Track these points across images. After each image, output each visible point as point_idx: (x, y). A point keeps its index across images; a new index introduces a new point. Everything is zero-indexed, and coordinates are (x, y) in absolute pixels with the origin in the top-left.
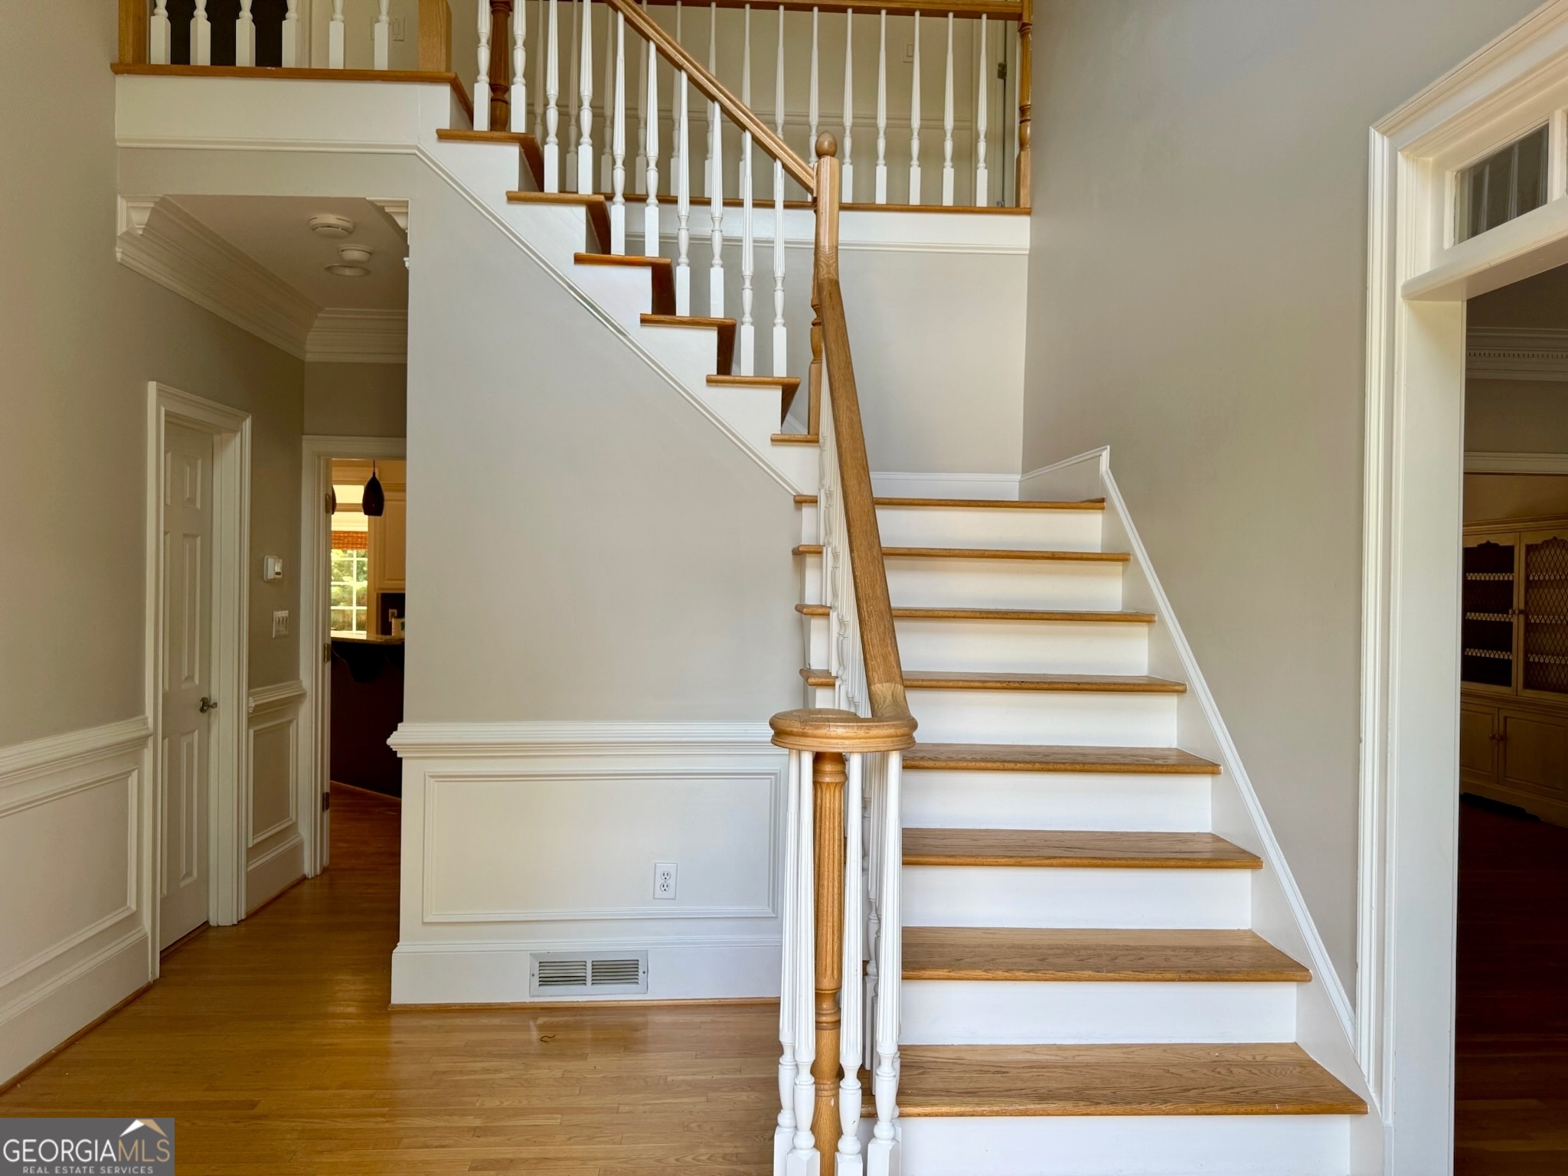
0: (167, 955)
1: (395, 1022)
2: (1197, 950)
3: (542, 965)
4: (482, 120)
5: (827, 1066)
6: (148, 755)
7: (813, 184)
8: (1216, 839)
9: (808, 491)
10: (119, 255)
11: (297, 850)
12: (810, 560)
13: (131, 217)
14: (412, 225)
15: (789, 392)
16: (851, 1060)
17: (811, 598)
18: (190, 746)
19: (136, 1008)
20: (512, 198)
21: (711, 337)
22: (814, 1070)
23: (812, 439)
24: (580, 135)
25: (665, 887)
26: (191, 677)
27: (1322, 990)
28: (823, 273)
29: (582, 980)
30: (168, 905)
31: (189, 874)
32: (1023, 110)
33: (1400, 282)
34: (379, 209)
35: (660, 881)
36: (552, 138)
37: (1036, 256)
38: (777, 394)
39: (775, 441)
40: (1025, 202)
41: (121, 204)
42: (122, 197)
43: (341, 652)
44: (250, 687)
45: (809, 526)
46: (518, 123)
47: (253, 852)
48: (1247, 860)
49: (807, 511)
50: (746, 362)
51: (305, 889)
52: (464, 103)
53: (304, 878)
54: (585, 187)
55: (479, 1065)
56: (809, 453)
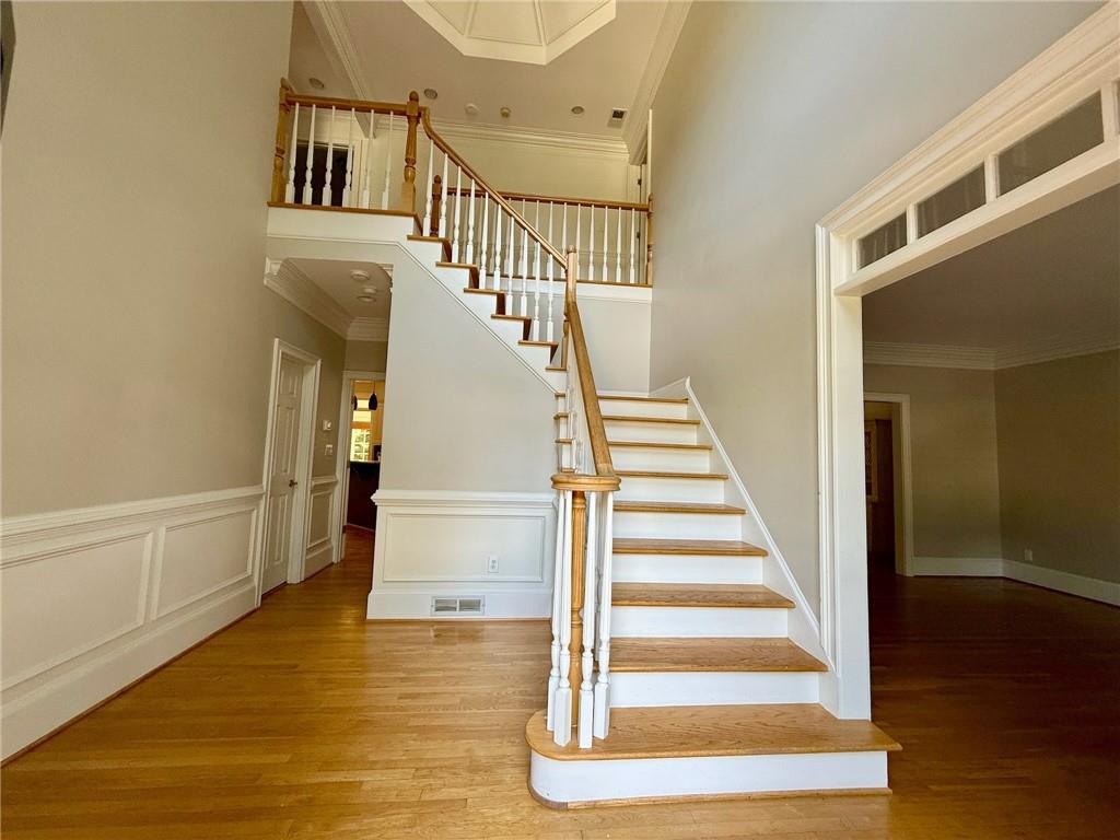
0: (264, 597)
1: (368, 627)
2: (742, 593)
3: (437, 601)
4: (427, 232)
5: (576, 647)
6: (263, 502)
7: (565, 264)
8: (744, 543)
9: (561, 392)
10: (265, 282)
11: (331, 550)
12: (563, 420)
13: (271, 267)
14: (394, 275)
15: (554, 349)
16: (588, 643)
17: (562, 437)
18: (283, 503)
19: (248, 620)
20: (438, 265)
21: (521, 325)
22: (569, 648)
23: (564, 369)
24: (468, 241)
25: (493, 567)
26: (286, 471)
27: (802, 613)
28: (570, 299)
29: (455, 609)
30: (267, 574)
31: (279, 559)
32: (649, 247)
33: (833, 288)
34: (380, 268)
35: (491, 564)
36: (456, 242)
37: (654, 304)
38: (549, 349)
39: (547, 369)
40: (650, 283)
41: (268, 262)
42: (270, 259)
43: (355, 467)
44: (313, 476)
45: (561, 406)
46: (442, 234)
47: (309, 550)
48: (763, 553)
49: (561, 400)
50: (535, 335)
51: (333, 568)
52: (420, 227)
53: (333, 563)
54: (469, 261)
55: (404, 648)
56: (562, 375)
